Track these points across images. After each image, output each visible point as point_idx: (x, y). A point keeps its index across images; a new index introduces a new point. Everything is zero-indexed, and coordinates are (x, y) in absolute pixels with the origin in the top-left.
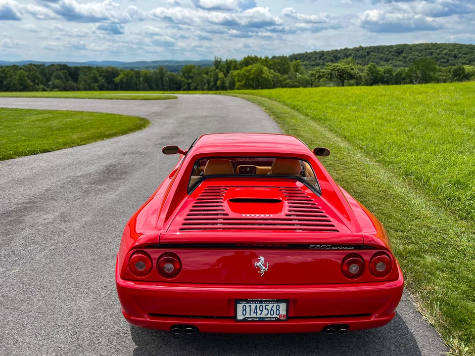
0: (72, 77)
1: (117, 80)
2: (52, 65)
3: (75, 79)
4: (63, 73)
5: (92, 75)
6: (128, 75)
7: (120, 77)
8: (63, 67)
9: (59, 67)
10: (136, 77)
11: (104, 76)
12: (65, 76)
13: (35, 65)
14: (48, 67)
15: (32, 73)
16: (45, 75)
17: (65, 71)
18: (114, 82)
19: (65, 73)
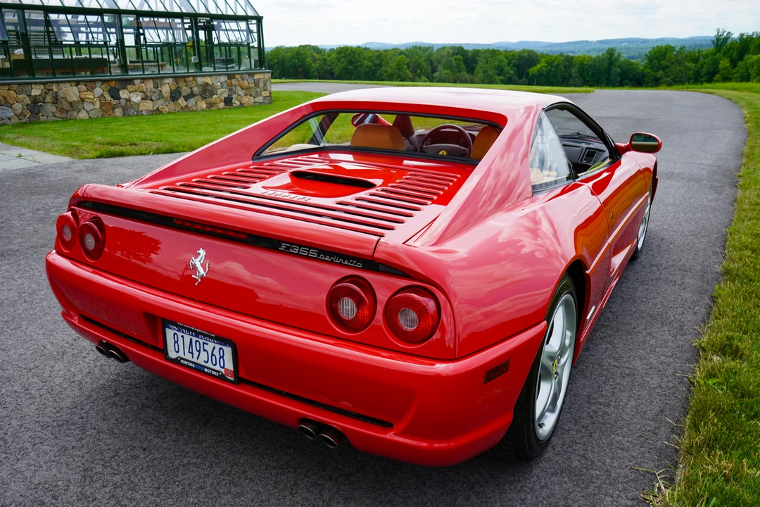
0: (467, 67)
1: (533, 70)
2: (443, 48)
3: (471, 70)
4: (456, 60)
5: (496, 63)
6: (553, 62)
7: (538, 66)
8: (459, 51)
9: (452, 51)
10: (565, 67)
11: (515, 66)
12: (457, 64)
13: (420, 48)
14: (438, 50)
15: (414, 59)
16: (432, 64)
17: (459, 56)
18: (528, 74)
19: (459, 59)
